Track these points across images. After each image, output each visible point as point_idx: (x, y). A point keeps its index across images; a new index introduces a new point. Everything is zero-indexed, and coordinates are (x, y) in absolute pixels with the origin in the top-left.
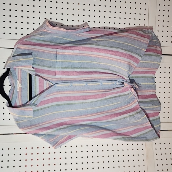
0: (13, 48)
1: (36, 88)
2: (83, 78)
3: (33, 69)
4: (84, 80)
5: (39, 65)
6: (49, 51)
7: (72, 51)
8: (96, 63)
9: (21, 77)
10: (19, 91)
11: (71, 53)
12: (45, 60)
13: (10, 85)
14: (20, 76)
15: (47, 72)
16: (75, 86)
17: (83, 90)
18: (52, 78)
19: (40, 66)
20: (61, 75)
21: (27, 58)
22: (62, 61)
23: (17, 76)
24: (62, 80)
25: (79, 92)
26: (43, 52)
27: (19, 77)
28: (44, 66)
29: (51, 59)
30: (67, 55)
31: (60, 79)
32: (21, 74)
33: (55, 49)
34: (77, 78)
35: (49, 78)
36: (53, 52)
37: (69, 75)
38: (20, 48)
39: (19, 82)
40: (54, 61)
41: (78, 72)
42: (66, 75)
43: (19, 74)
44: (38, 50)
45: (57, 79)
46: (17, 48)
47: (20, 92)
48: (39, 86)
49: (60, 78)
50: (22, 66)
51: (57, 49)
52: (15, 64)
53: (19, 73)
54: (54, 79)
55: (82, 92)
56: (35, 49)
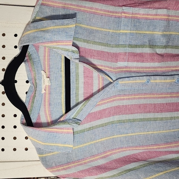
0: (34, 5)
2: (170, 67)
4: (173, 71)
5: (85, 41)
6: (105, 11)
7: (153, 12)
9: (49, 65)
10: (45, 94)
11: (151, 15)
12: (97, 31)
13: (27, 82)
14: (46, 63)
15: (101, 55)
16: (156, 84)
17: (170, 91)
18: (111, 68)
19: (88, 42)
20: (128, 61)
21: (63, 25)
22: (132, 32)
23: (42, 62)
24: (130, 72)
25: (164, 96)
26: (95, 13)
27: (44, 64)
28: (95, 43)
29: (110, 29)
30: (142, 18)
31: (125, 69)
32: (49, 59)
33: (119, 6)
34: (159, 67)
35: (105, 66)
36: (113, 12)
37: (143, 62)
38: (48, 5)
39: (45, 76)
40: (114, 31)
41: (162, 55)
42: (138, 61)
43: (45, 59)
45: (119, 70)
46: (42, 4)
47: (47, 95)
48: (84, 83)
49: (126, 67)
50: (52, 42)
51: (124, 8)
52: (37, 37)
53: (45, 56)
54: (114, 68)
55: (169, 96)
56: (77, 6)
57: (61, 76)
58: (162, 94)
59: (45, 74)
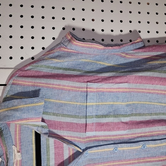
1: (48, 160)
2: (135, 134)
3: (43, 124)
4: (138, 137)
5: (54, 114)
6: (72, 87)
7: (116, 86)
8: (160, 104)
9: (20, 139)
11: (114, 89)
12: (65, 104)
14: (18, 137)
15: (70, 126)
16: (124, 151)
17: (137, 157)
18: (80, 138)
19: (57, 116)
20: (96, 131)
21: (32, 103)
22: (98, 104)
23: (13, 137)
24: (99, 141)
25: (132, 162)
26: (62, 89)
27: (16, 139)
28: (64, 115)
29: (77, 102)
30: (107, 92)
31: (93, 139)
32: (20, 133)
33: (84, 82)
34: (125, 135)
35: (74, 137)
36: (79, 88)
37: (110, 130)
38: (18, 84)
39: (16, 151)
40: (81, 104)
41: (126, 123)
42: (105, 130)
43: (16, 134)
44: (52, 86)
45: (88, 139)
46: (13, 84)
48: (55, 154)
49: (95, 136)
50: (22, 119)
51: (89, 84)
53: (16, 131)
54: (83, 138)
55: (136, 161)
56: (46, 84)
57: (32, 149)
58: (130, 160)
59: (16, 148)
